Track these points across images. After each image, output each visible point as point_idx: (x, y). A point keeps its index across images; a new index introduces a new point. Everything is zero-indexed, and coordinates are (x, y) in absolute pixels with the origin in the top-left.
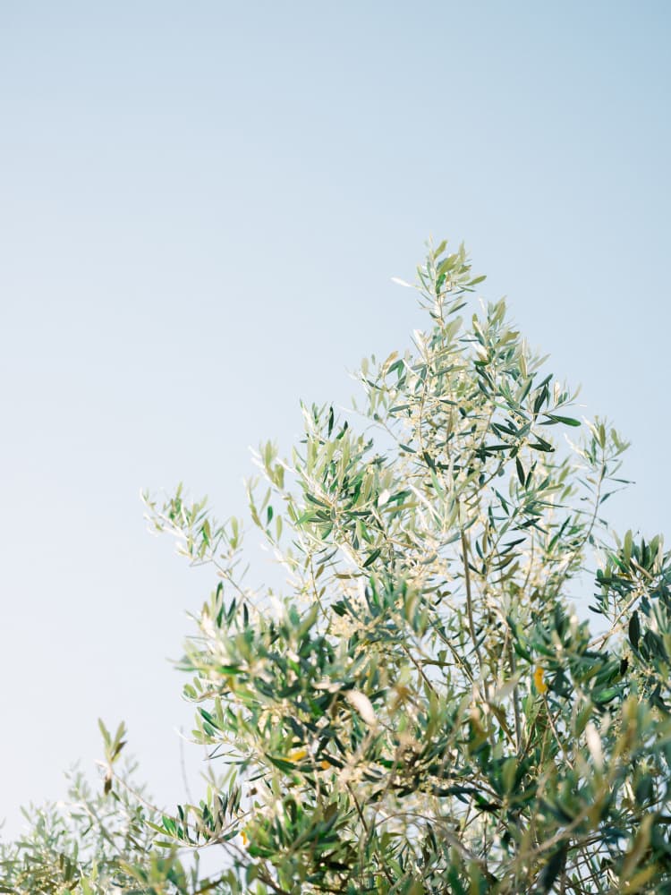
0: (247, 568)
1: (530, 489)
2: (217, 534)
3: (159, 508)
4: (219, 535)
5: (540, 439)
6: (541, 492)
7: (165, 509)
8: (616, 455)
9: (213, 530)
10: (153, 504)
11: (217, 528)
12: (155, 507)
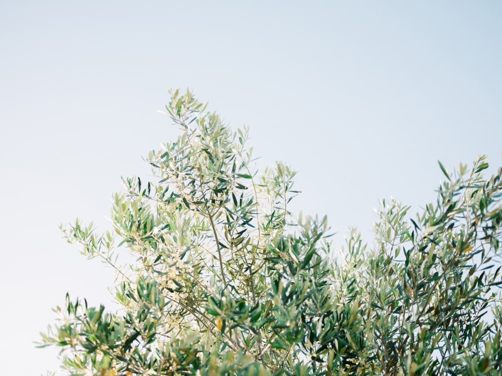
0: (118, 256)
1: (242, 206)
2: (99, 242)
3: (68, 232)
4: (100, 242)
5: (239, 184)
6: (249, 207)
7: (71, 232)
8: (291, 178)
9: (96, 240)
10: (64, 231)
11: (98, 239)
12: (66, 232)
